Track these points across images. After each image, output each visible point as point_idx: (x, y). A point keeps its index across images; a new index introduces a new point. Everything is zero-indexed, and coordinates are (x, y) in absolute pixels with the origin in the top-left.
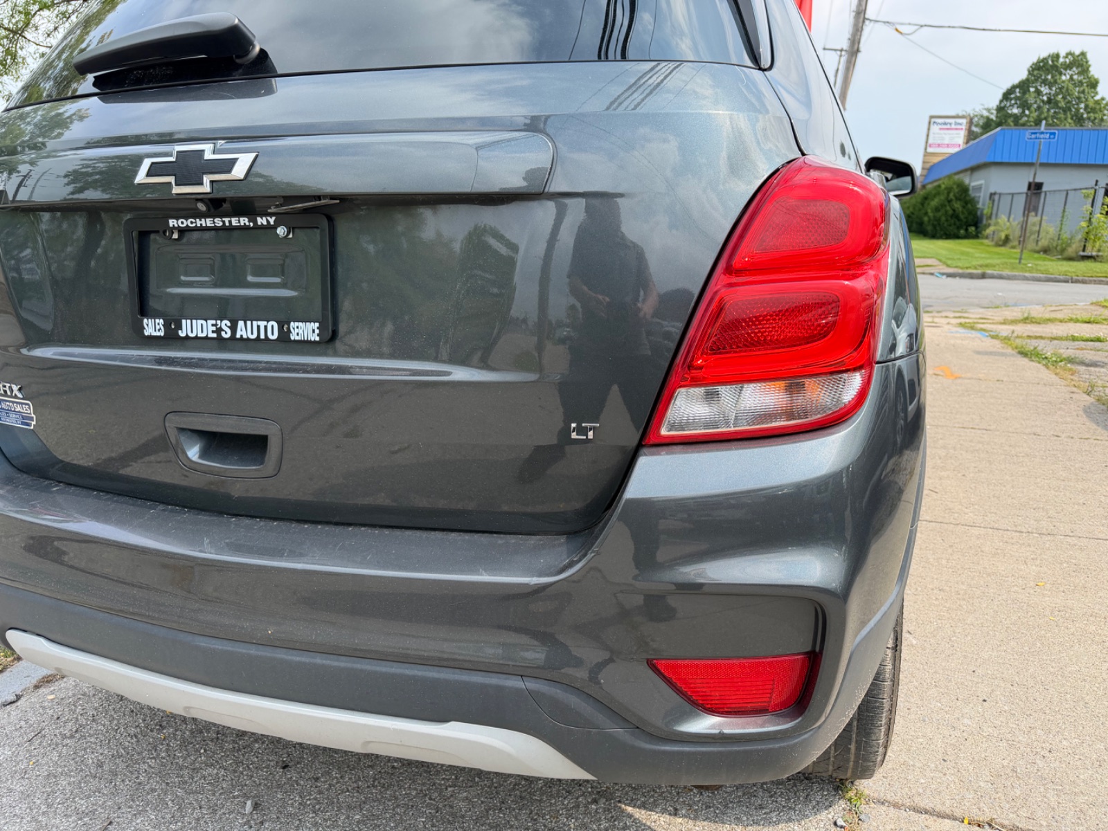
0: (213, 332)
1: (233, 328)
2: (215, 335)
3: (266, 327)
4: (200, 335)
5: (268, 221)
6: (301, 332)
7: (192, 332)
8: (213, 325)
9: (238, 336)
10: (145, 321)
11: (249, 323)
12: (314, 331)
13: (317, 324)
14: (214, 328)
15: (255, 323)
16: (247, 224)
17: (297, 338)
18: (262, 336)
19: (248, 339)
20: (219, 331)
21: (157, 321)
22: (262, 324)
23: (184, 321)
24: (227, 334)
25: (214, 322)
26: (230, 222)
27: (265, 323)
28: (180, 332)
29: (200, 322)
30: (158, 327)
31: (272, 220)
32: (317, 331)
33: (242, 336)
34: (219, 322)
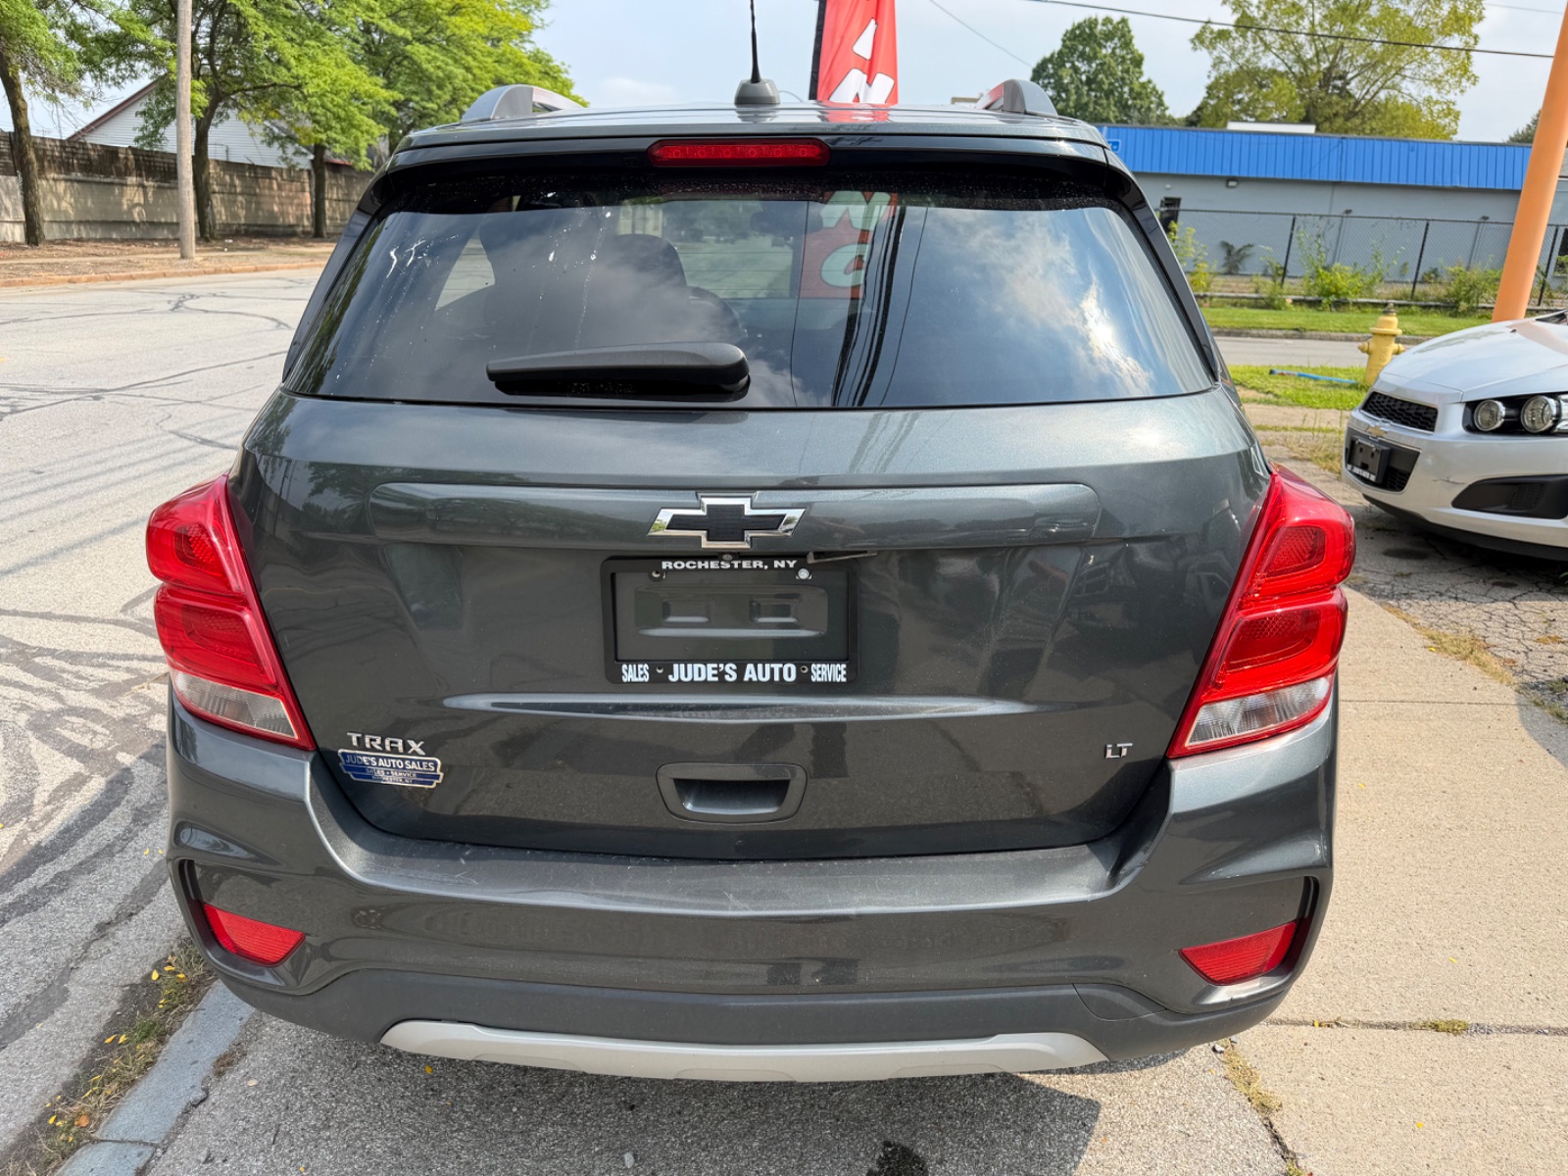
0: (714, 675)
1: (741, 672)
2: (716, 679)
3: (781, 670)
4: (696, 679)
5: (787, 564)
6: (824, 673)
7: (686, 676)
8: (713, 669)
9: (746, 679)
10: (624, 666)
11: (760, 666)
12: (839, 672)
13: (844, 666)
14: (716, 672)
15: (767, 666)
16: (761, 566)
17: (819, 680)
18: (777, 678)
19: (759, 682)
20: (721, 674)
21: (640, 666)
22: (777, 667)
23: (676, 666)
24: (732, 676)
25: (715, 666)
26: (740, 565)
27: (781, 665)
28: (670, 677)
29: (696, 666)
30: (640, 673)
31: (792, 564)
32: (844, 672)
33: (750, 679)
34: (721, 666)
